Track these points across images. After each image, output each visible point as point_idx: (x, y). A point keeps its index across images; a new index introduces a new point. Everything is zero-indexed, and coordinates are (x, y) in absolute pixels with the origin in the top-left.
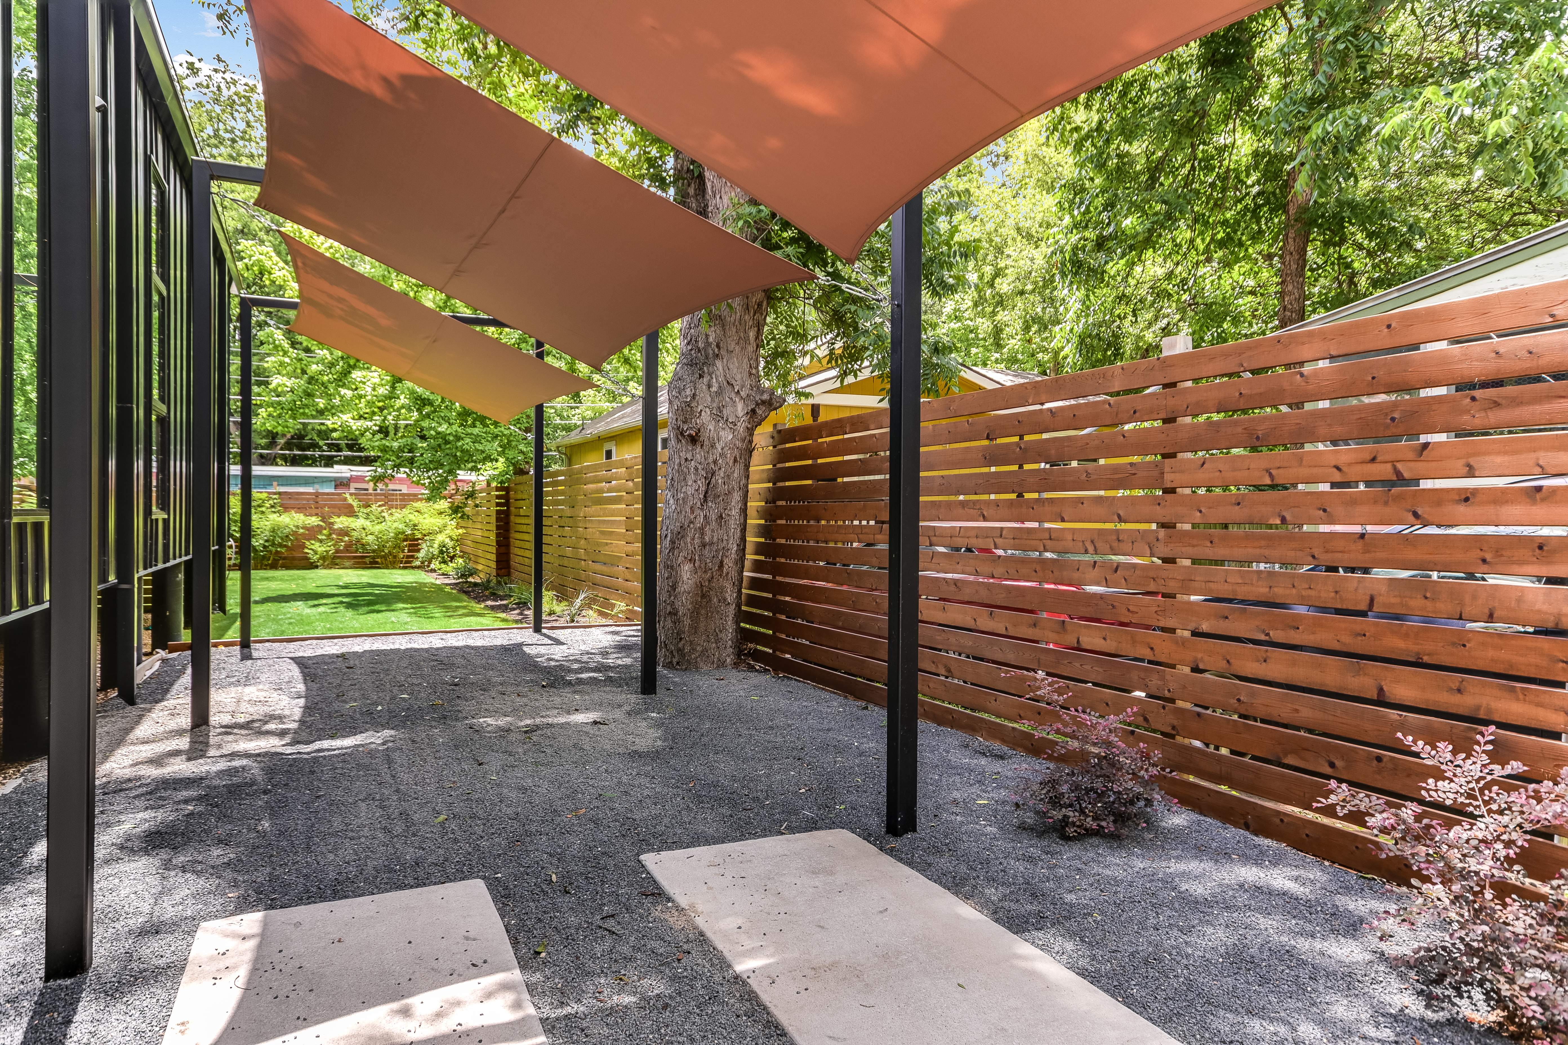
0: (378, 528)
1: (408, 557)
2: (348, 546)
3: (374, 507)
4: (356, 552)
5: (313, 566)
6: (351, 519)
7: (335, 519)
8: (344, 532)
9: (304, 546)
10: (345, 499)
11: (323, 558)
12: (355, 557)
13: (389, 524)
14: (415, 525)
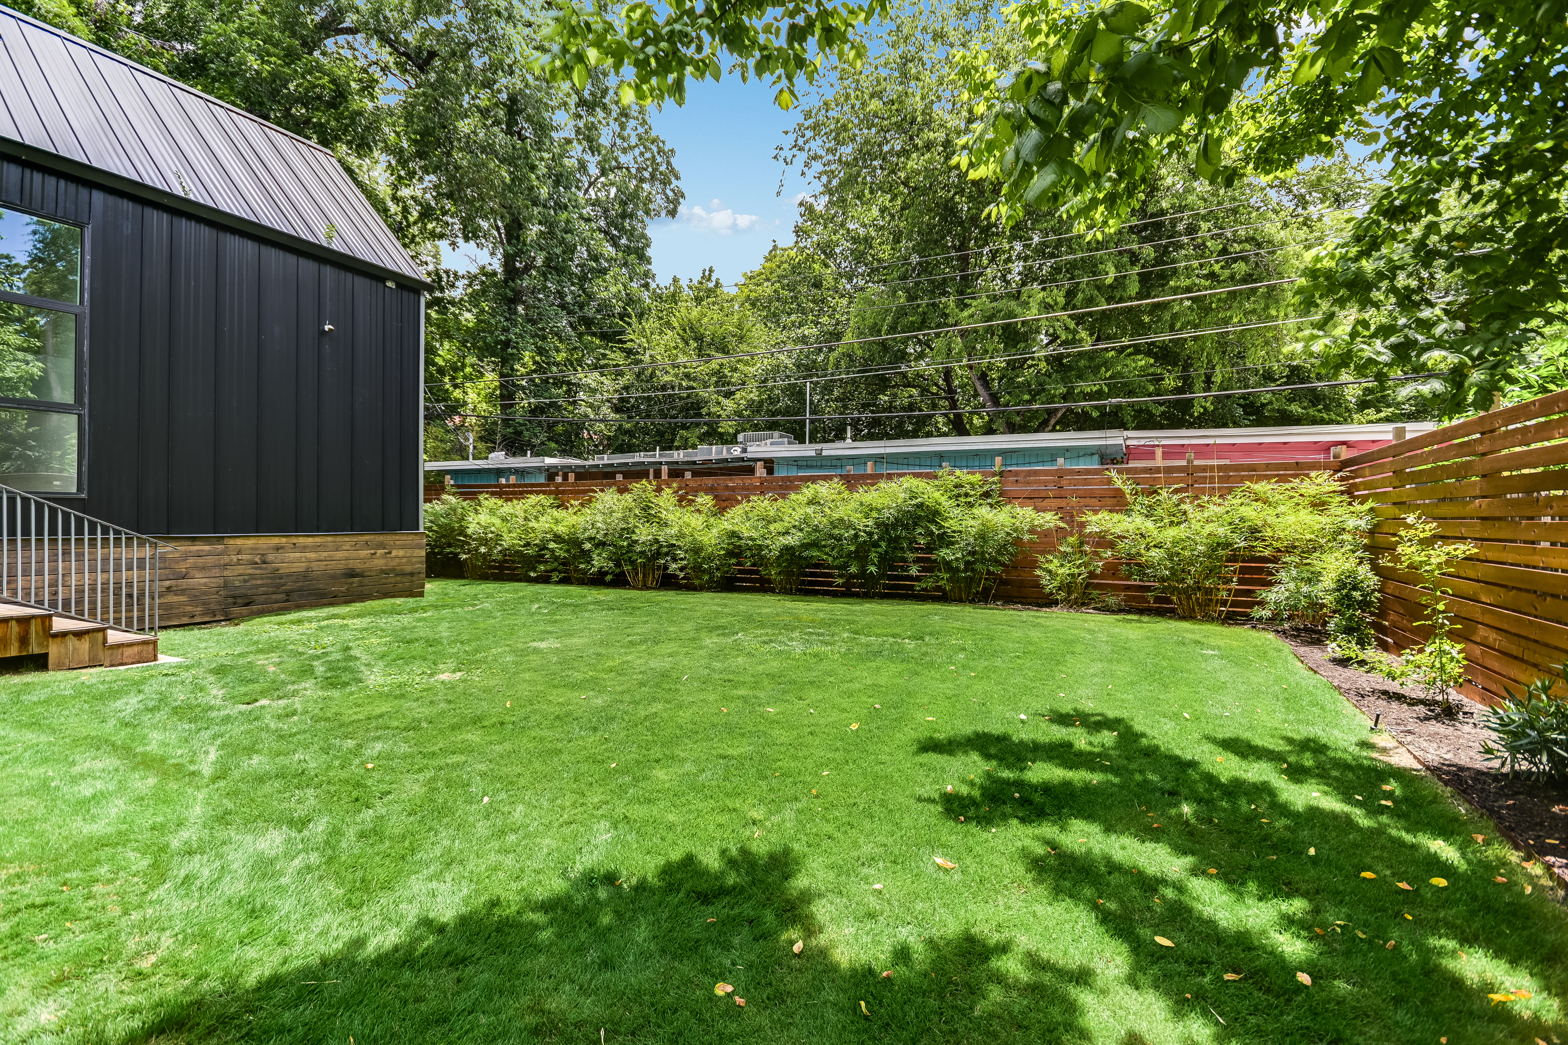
0: (1172, 533)
1: (1238, 593)
2: (1112, 569)
3: (1164, 493)
4: (1128, 578)
5: (1046, 601)
6: (1116, 517)
7: (1091, 518)
8: (1103, 541)
9: (1034, 565)
10: (1110, 481)
11: (1067, 587)
12: (1128, 588)
13: (1196, 526)
14: (1254, 530)
